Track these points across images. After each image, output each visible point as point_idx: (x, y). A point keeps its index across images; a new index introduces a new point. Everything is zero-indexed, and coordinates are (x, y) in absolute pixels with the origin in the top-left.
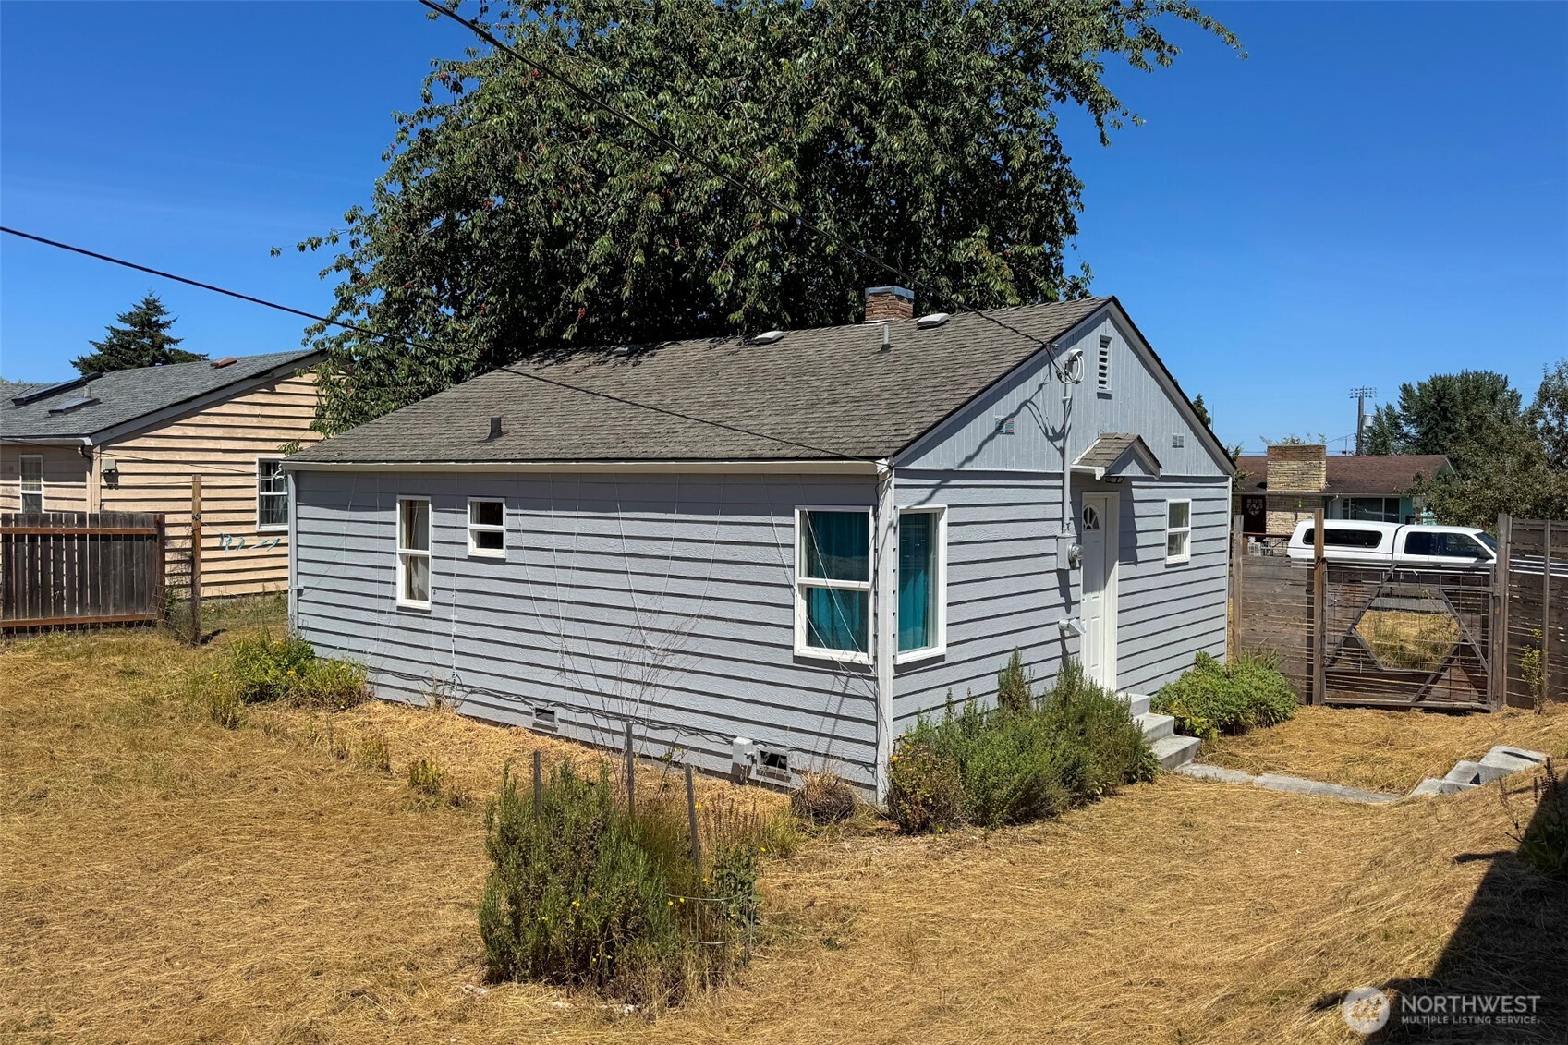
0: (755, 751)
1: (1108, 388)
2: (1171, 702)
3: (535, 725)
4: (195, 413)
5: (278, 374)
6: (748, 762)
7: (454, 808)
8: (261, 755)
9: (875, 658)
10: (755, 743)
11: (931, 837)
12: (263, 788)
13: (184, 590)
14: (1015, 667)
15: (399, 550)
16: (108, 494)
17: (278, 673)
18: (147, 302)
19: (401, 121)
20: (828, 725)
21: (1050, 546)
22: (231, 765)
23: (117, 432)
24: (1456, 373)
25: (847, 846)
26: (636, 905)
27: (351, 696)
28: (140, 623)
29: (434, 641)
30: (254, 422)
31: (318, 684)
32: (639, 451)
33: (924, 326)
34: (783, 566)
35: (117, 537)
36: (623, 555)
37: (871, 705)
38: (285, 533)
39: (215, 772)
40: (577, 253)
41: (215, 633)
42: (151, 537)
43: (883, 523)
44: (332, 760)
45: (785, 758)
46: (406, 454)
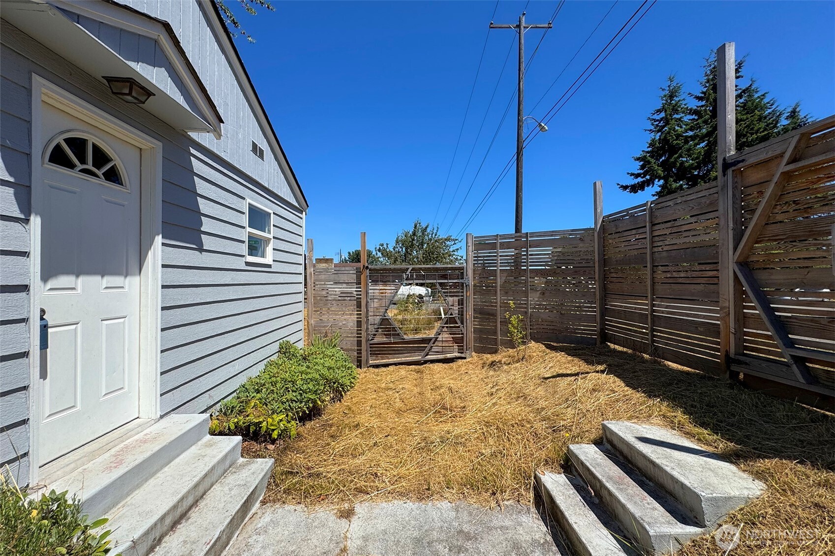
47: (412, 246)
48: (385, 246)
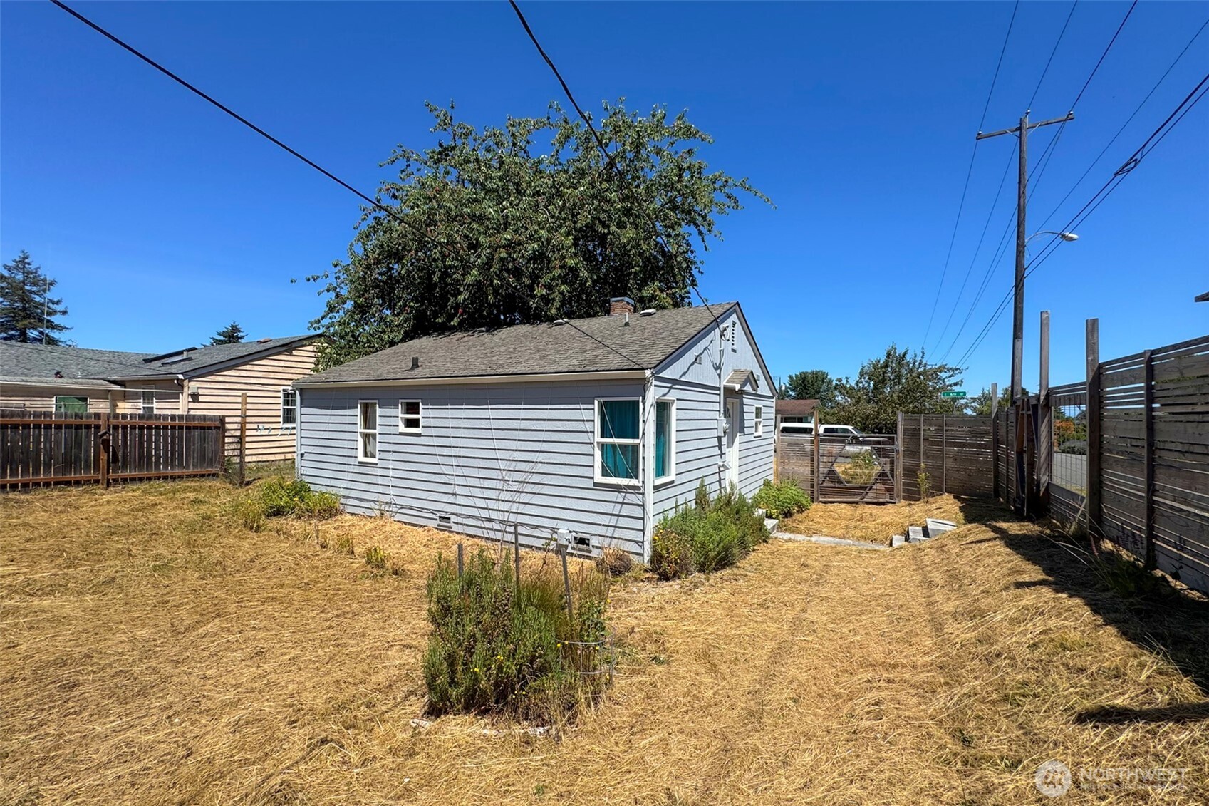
0: (570, 537)
1: (734, 347)
2: (760, 503)
3: (439, 525)
4: (246, 363)
5: (294, 345)
6: (567, 543)
7: (395, 577)
8: (273, 547)
9: (643, 482)
10: (570, 532)
11: (678, 581)
12: (271, 569)
13: (235, 458)
14: (702, 486)
15: (359, 430)
16: (192, 405)
17: (287, 500)
18: (232, 326)
19: (364, 210)
20: (613, 521)
21: (713, 424)
22: (253, 554)
23: (198, 372)
24: (809, 371)
25: (635, 589)
26: (540, 651)
27: (330, 511)
28: (209, 475)
29: (380, 480)
30: (281, 370)
31: (312, 505)
32: (500, 371)
33: (644, 315)
34: (587, 432)
35: (195, 428)
36: (491, 429)
37: (640, 509)
38: (294, 428)
39: (241, 560)
40: (458, 281)
41: (254, 480)
42: (217, 428)
43: (648, 405)
44: (318, 549)
45: (588, 540)
46: (364, 377)
47: (883, 381)
48: (844, 381)
